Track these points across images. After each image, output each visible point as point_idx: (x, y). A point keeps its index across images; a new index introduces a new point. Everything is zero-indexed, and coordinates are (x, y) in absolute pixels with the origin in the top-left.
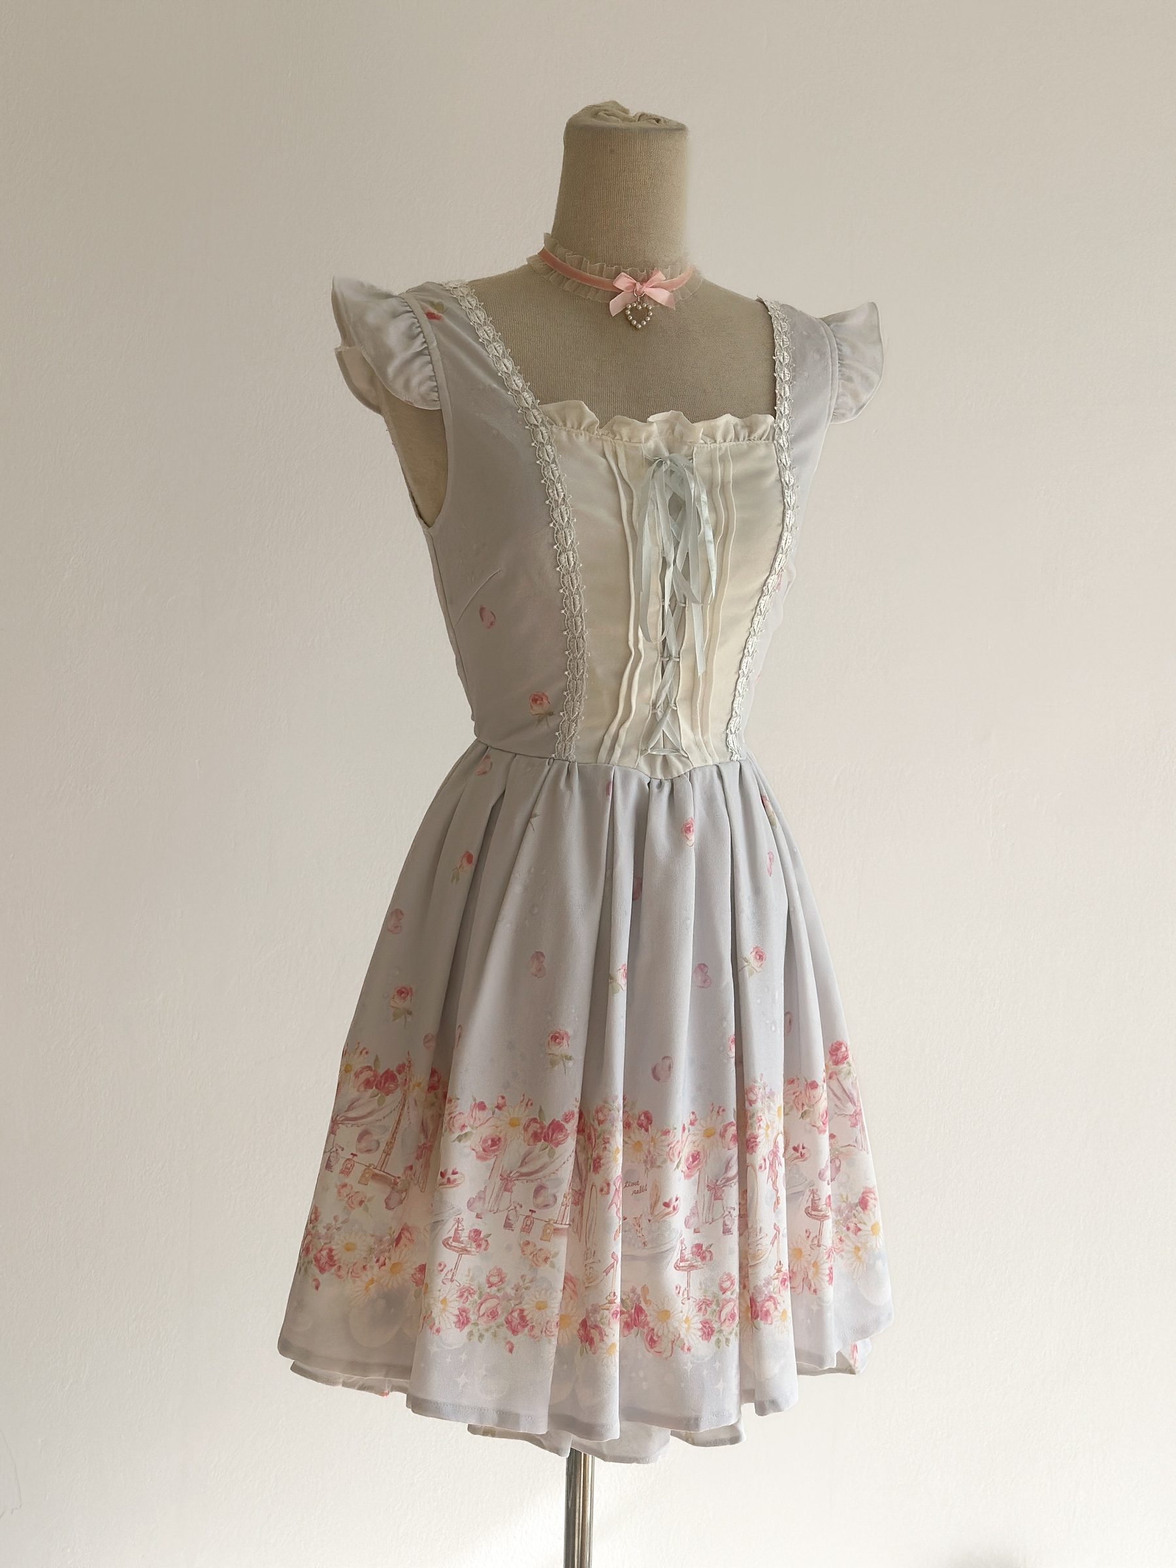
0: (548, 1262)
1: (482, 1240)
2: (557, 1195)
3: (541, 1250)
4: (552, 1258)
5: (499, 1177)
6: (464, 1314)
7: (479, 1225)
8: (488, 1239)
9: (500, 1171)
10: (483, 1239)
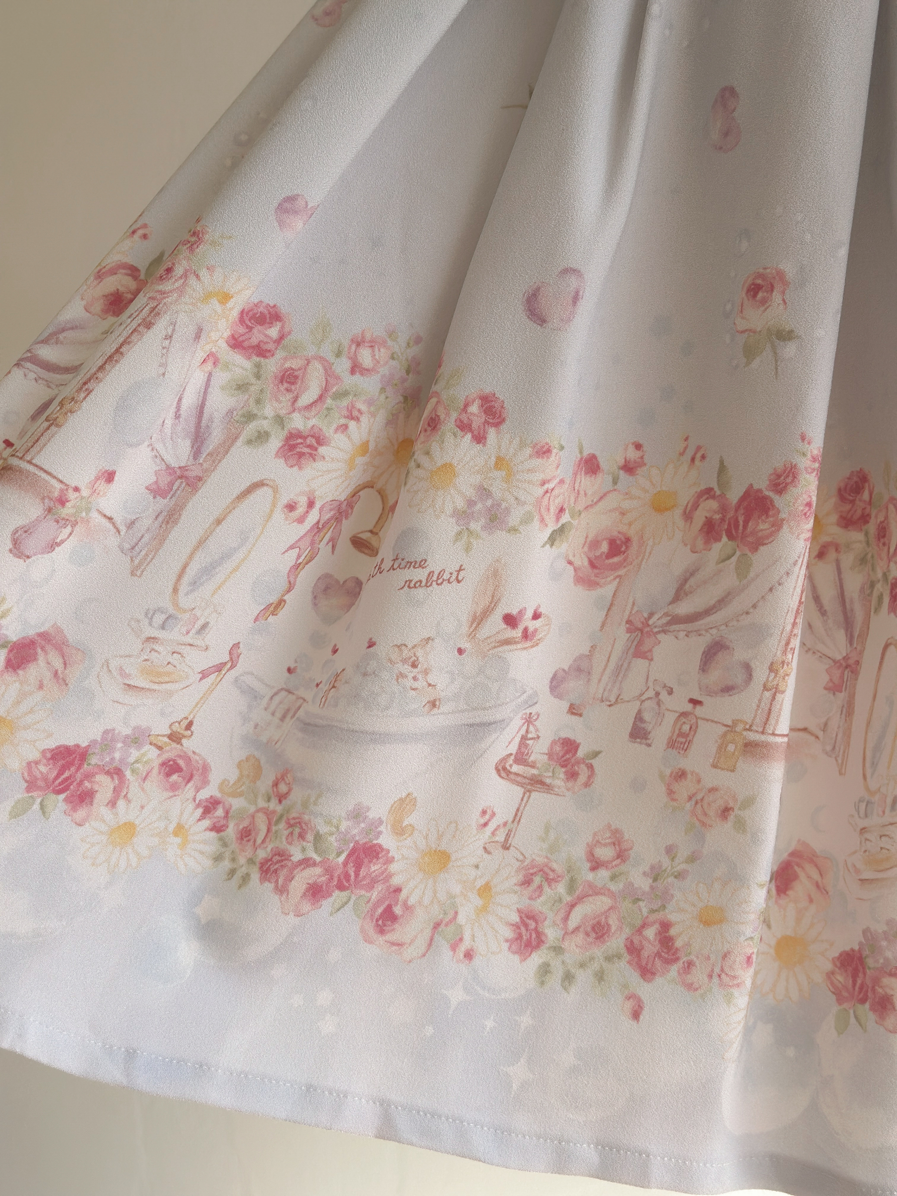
0: (732, 817)
1: (578, 763)
2: (753, 665)
3: (713, 790)
4: (740, 809)
5: (624, 627)
6: (532, 925)
7: (575, 729)
8: (593, 762)
9: (627, 613)
10: (583, 761)
